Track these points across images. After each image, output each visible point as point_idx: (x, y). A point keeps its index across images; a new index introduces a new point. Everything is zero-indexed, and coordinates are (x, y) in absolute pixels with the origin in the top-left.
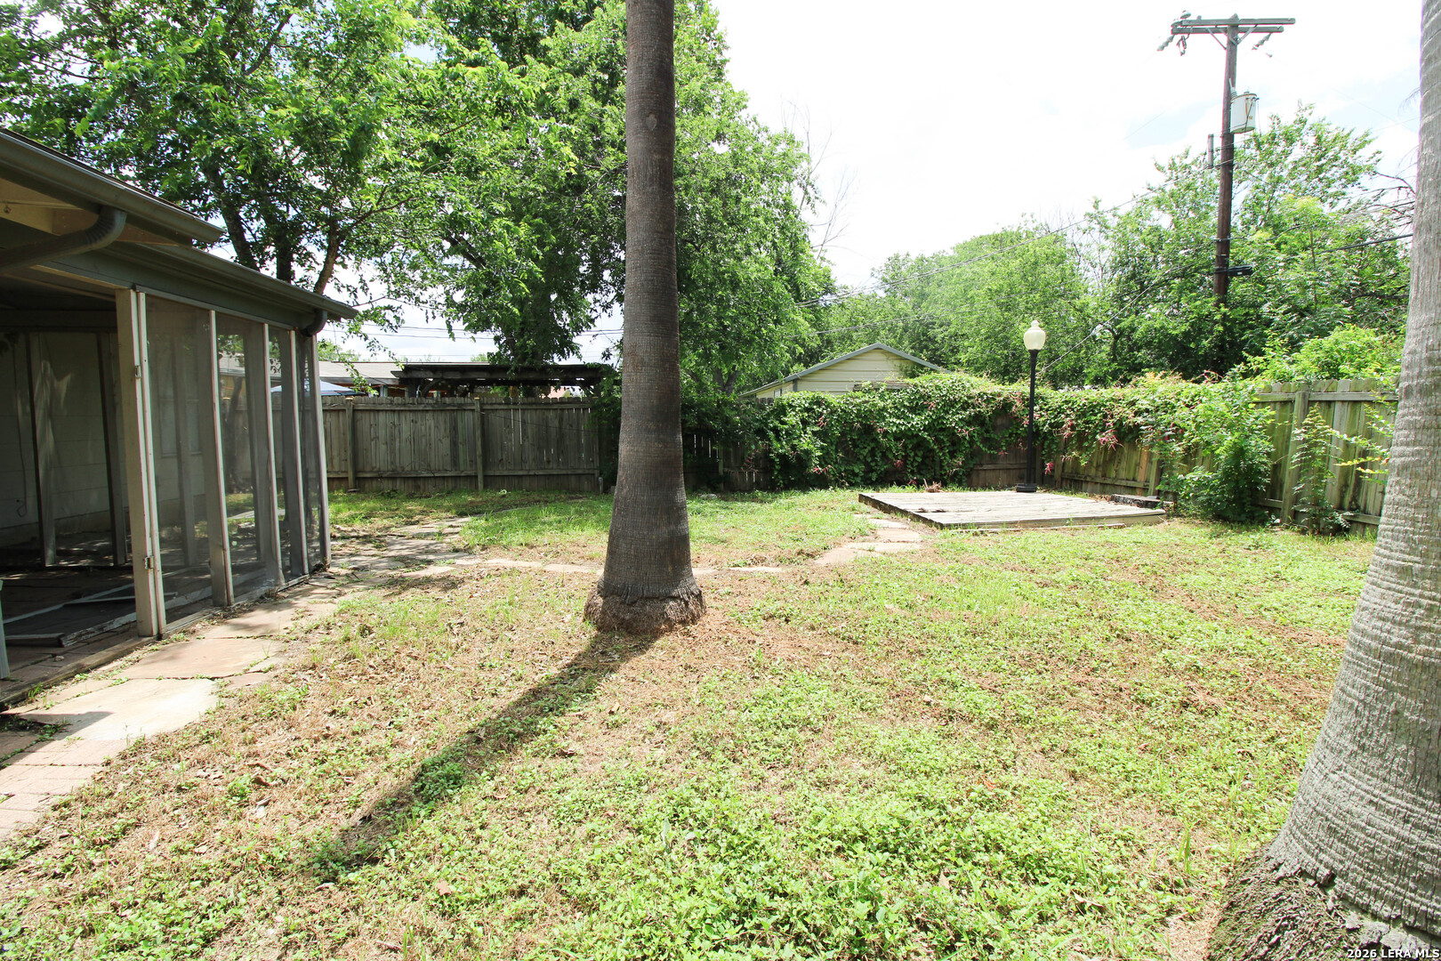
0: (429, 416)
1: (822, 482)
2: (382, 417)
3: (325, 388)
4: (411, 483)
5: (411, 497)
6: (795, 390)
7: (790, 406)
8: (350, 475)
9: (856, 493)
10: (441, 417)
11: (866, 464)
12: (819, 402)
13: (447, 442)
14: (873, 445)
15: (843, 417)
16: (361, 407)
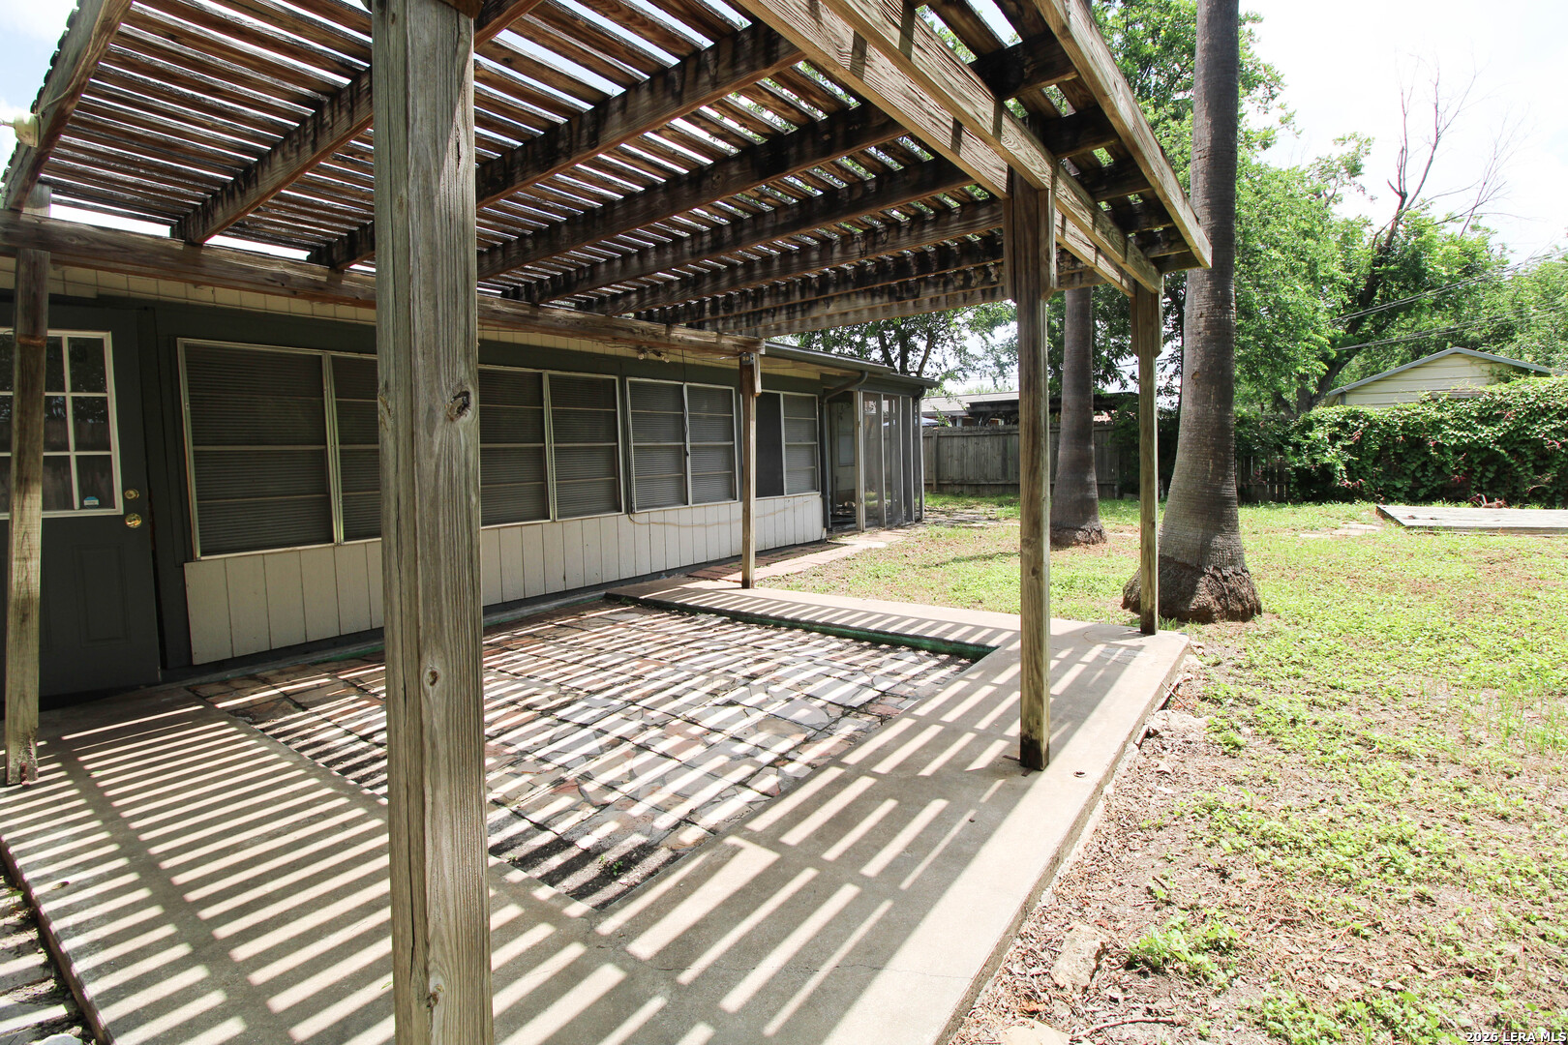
0: (987, 439)
1: (1348, 496)
2: (956, 440)
3: (924, 421)
4: (973, 488)
5: (972, 496)
6: (1343, 403)
7: (1319, 421)
8: (934, 482)
9: (1373, 506)
10: (996, 440)
11: (1415, 479)
12: (1356, 417)
13: (999, 458)
14: (1423, 459)
15: (1387, 431)
16: (942, 434)
